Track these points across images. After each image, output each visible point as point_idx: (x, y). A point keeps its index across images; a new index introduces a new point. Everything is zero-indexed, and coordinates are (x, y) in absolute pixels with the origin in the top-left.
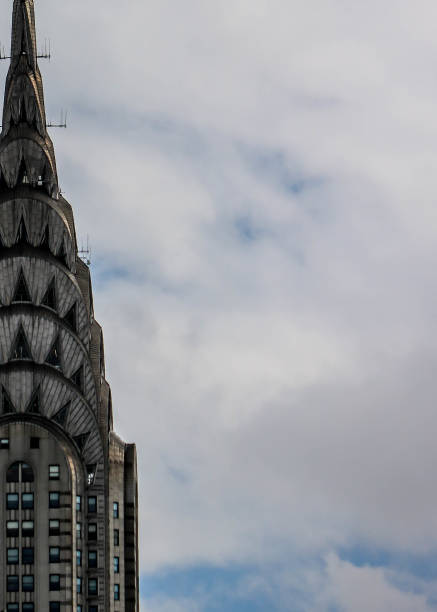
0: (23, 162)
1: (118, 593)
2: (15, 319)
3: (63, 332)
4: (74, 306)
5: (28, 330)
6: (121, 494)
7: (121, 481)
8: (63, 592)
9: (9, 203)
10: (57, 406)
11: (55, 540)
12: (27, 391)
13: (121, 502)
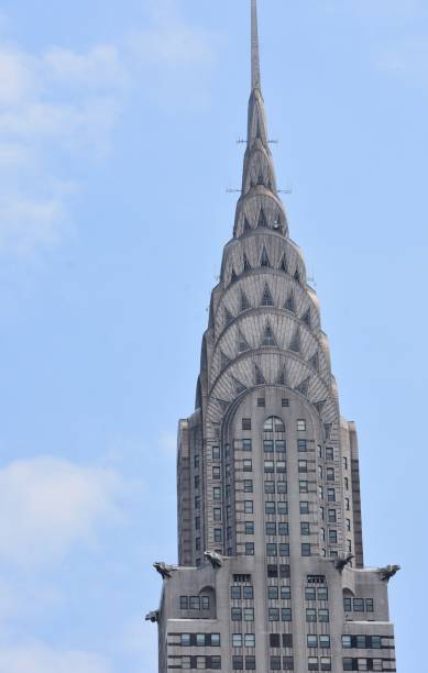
0: (262, 211)
1: (349, 526)
2: (264, 317)
3: (301, 327)
4: (309, 311)
5: (274, 325)
6: (349, 452)
7: (348, 442)
8: (310, 515)
9: (253, 237)
10: (299, 381)
11: (304, 476)
12: (275, 369)
13: (349, 458)
